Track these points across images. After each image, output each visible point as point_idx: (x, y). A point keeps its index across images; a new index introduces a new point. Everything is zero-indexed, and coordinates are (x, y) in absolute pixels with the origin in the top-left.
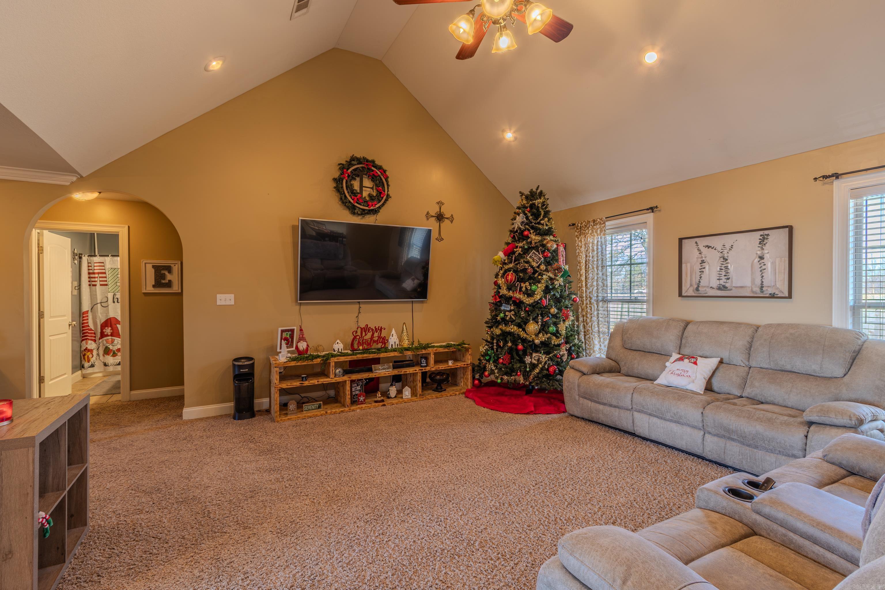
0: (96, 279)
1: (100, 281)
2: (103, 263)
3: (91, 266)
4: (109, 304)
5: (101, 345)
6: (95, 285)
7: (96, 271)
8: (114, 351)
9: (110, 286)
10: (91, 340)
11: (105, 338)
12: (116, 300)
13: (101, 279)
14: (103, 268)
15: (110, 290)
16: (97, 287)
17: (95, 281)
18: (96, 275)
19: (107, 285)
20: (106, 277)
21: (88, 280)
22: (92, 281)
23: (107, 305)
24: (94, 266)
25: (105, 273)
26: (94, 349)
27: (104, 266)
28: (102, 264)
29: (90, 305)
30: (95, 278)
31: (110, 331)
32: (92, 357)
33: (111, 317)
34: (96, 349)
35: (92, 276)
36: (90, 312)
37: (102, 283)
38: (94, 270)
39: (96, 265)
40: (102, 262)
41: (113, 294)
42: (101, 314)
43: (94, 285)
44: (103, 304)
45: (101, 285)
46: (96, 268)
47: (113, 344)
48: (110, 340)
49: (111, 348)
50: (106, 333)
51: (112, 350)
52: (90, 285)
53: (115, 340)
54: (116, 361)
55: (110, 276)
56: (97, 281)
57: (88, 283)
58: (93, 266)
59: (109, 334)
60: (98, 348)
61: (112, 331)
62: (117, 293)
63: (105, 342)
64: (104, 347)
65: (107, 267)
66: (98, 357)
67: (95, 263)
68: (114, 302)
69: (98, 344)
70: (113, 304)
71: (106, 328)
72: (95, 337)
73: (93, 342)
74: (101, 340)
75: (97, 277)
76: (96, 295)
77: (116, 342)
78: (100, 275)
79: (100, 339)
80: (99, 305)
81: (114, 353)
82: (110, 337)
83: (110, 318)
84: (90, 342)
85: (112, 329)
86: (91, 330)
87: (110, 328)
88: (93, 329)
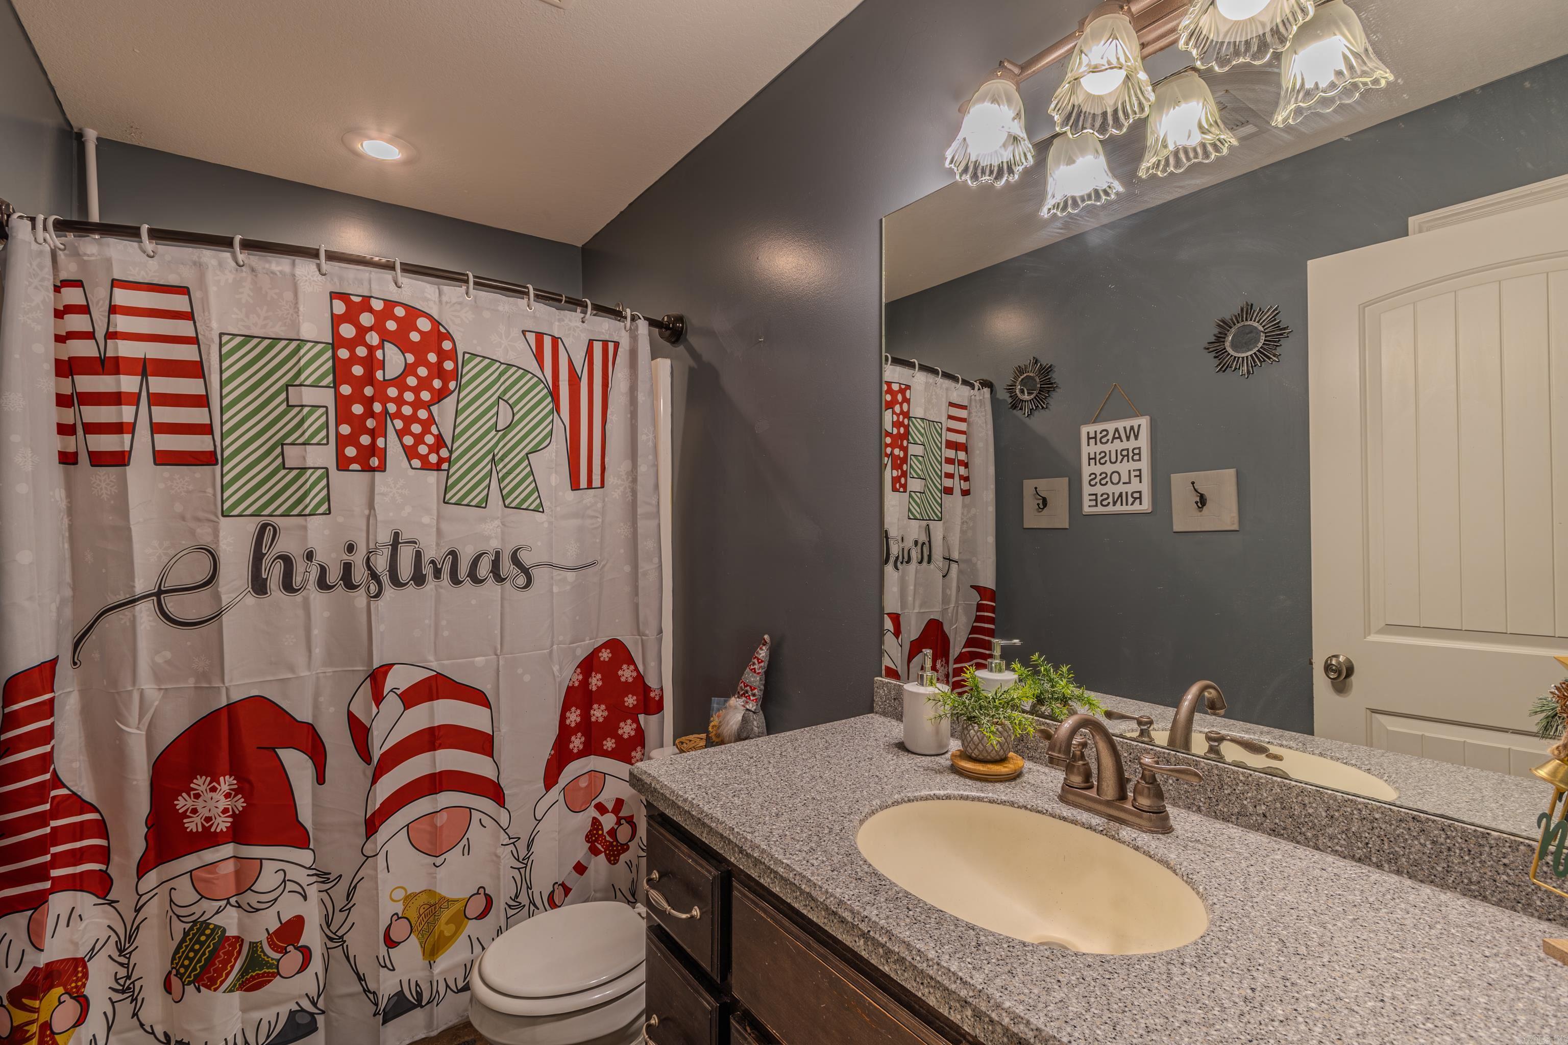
0: (127, 413)
1: (157, 428)
2: (183, 290)
3: (85, 310)
4: (225, 600)
5: (153, 909)
6: (120, 459)
7: (125, 349)
8: (254, 946)
9: (232, 468)
10: (75, 884)
11: (190, 862)
12: (274, 574)
13: (164, 414)
14: (184, 328)
15: (232, 495)
16: (131, 471)
17: (118, 428)
18: (128, 383)
19: (208, 459)
20: (202, 401)
21: (53, 415)
22: (92, 428)
23: (206, 612)
24: (113, 310)
25: (196, 370)
26: (92, 953)
27: (189, 316)
28: (178, 303)
29: (68, 612)
30: (116, 399)
31: (223, 803)
32: (80, 1021)
33: (236, 696)
34: (111, 949)
35: (87, 383)
36: (64, 670)
37: (168, 442)
38: (111, 335)
39: (122, 297)
40: (172, 279)
41: (251, 526)
42: (158, 677)
43: (99, 459)
44: (172, 604)
45: (162, 458)
46: (123, 323)
47: (251, 898)
48: (229, 868)
49: (232, 931)
50: (193, 825)
51: (238, 939)
52: (67, 459)
53: (268, 867)
54: (268, 1015)
55: (233, 390)
56: (130, 428)
57: (58, 443)
58: (99, 312)
59: (222, 824)
60: (131, 937)
61: (240, 804)
62: (279, 522)
63: (185, 893)
64: (179, 928)
65: (216, 327)
66: (126, 1008)
67: (116, 283)
68: (259, 586)
69: (127, 906)
70: (251, 600)
71: (200, 783)
72: (104, 854)
73: (85, 901)
74: (152, 878)
75: (134, 400)
76: (124, 534)
77: (268, 880)
78: (160, 384)
79: (143, 869)
80: (145, 612)
81: (255, 959)
82: (228, 850)
83: (231, 707)
84: (60, 903)
85: (243, 788)
86: (77, 803)
87: (226, 783)
88: (88, 794)
